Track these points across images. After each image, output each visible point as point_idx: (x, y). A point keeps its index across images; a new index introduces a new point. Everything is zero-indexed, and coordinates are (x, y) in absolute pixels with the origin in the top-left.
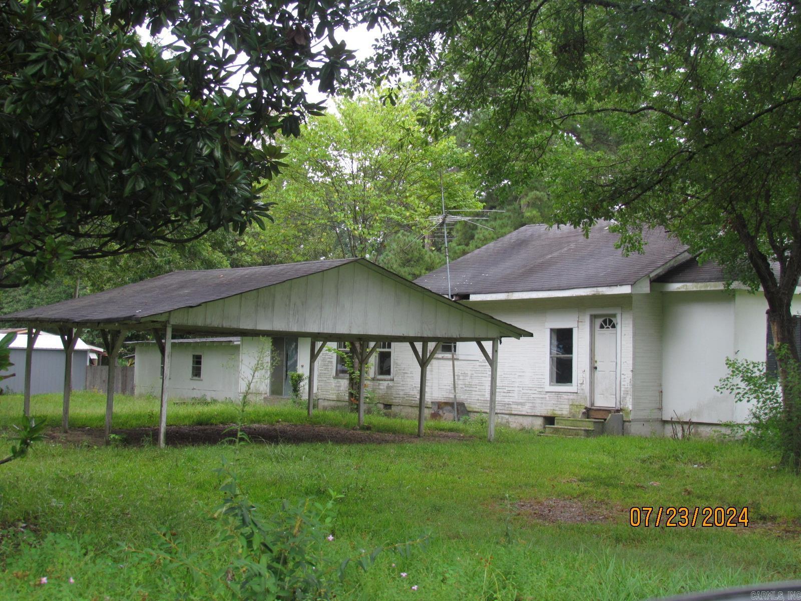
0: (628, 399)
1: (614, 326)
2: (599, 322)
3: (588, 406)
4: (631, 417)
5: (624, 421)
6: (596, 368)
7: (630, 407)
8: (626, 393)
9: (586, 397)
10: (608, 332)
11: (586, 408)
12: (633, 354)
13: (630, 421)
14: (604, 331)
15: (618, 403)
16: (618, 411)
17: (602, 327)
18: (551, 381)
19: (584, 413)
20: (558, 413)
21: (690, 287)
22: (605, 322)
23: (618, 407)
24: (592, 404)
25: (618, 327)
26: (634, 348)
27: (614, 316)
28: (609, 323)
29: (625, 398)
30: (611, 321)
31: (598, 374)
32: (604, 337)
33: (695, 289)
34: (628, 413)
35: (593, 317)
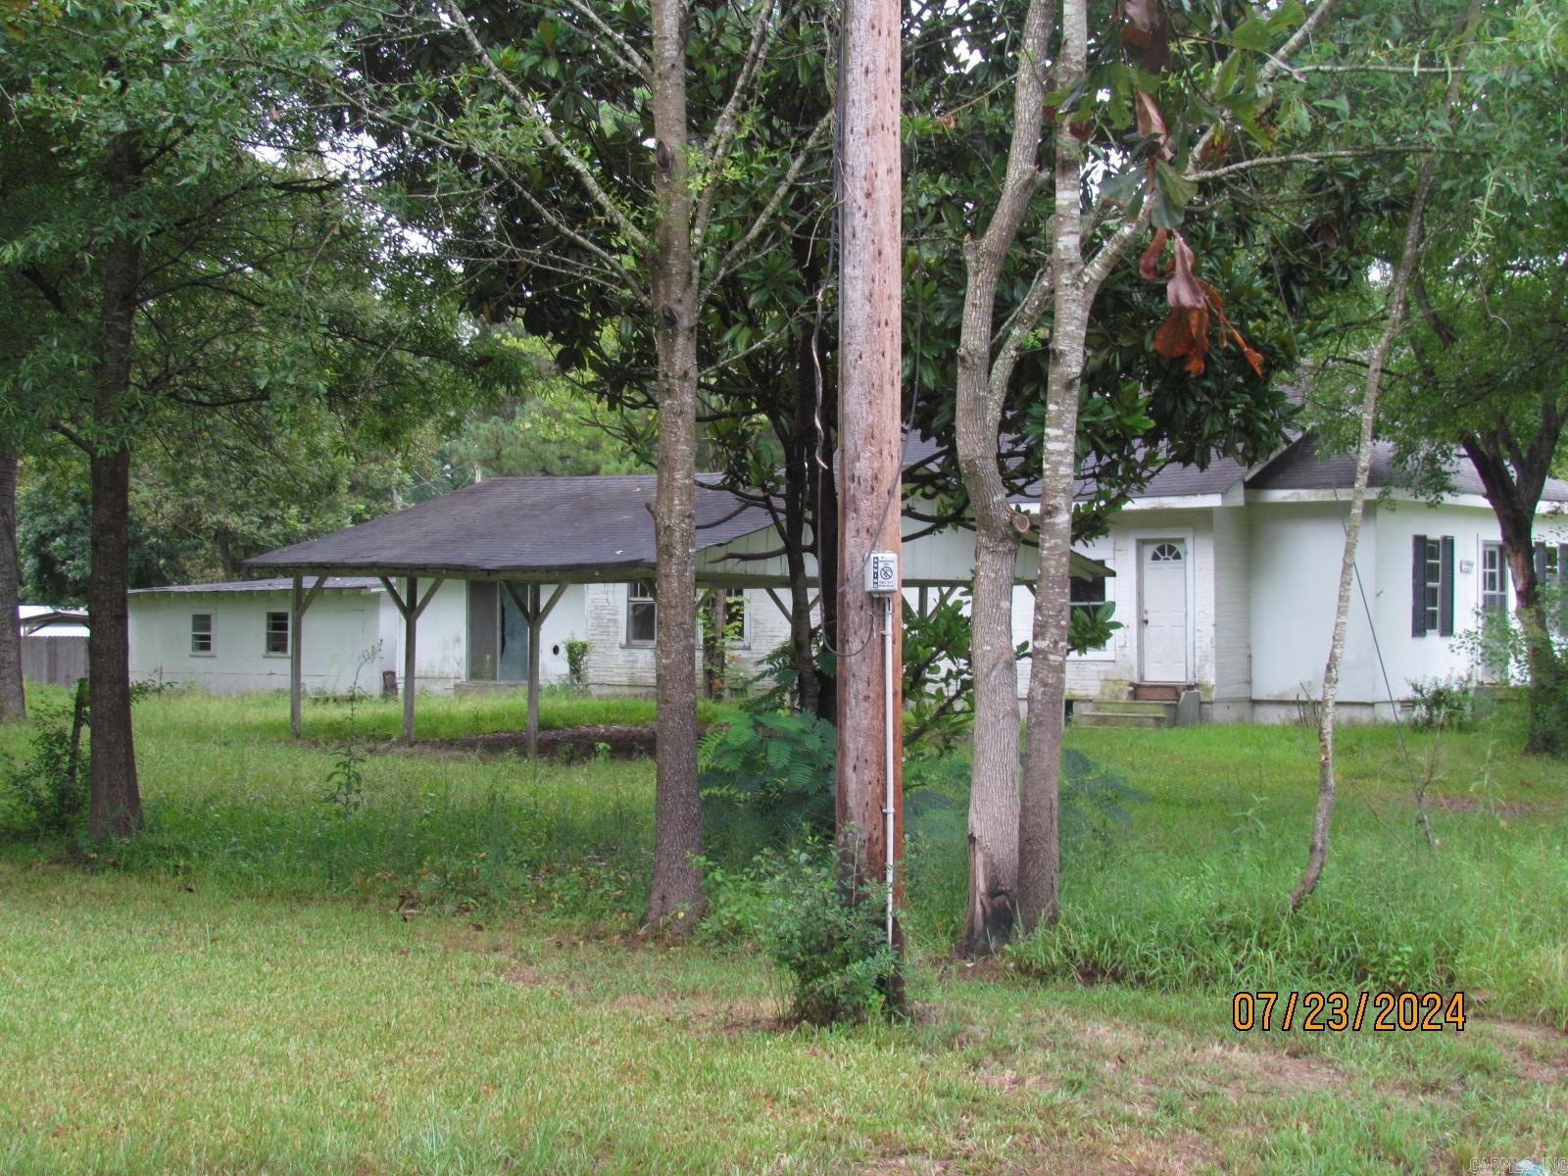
0: (1207, 667)
1: (1178, 557)
2: (1150, 550)
3: (1136, 681)
4: (1214, 696)
5: (1202, 703)
6: (1146, 622)
7: (1212, 681)
8: (1205, 658)
9: (1132, 667)
10: (1167, 566)
11: (1132, 684)
12: (1216, 600)
13: (1211, 703)
14: (1161, 564)
15: (1190, 676)
16: (1190, 687)
17: (1155, 557)
19: (1130, 693)
20: (1080, 692)
21: (1305, 495)
22: (1161, 550)
23: (1191, 681)
24: (1142, 678)
25: (1189, 558)
26: (1217, 589)
27: (1182, 541)
28: (1168, 551)
29: (1202, 667)
30: (1171, 549)
31: (1148, 630)
32: (1161, 574)
33: (1313, 499)
34: (1208, 690)
35: (1142, 543)
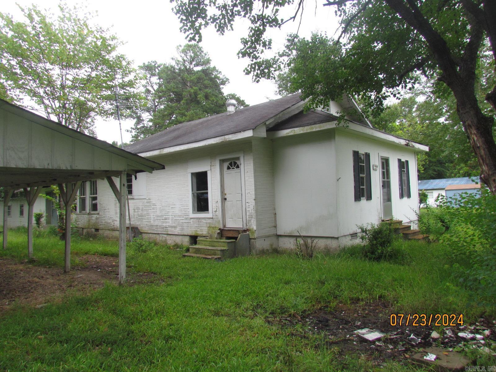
0: (252, 221)
1: (238, 167)
2: (226, 165)
3: (222, 227)
4: (256, 236)
5: (250, 239)
6: (226, 199)
7: (255, 228)
8: (251, 217)
9: (219, 221)
10: (234, 171)
11: (220, 229)
12: (255, 186)
13: (255, 239)
14: (230, 171)
15: (245, 225)
16: (245, 231)
17: (229, 168)
18: (194, 210)
19: (218, 233)
20: (200, 233)
21: (298, 131)
22: (231, 164)
23: (245, 228)
24: (224, 226)
25: (242, 167)
26: (255, 181)
27: (238, 159)
28: (234, 164)
29: (250, 221)
30: (235, 163)
31: (227, 203)
32: (231, 176)
33: (302, 132)
34: (253, 232)
35: (222, 162)
